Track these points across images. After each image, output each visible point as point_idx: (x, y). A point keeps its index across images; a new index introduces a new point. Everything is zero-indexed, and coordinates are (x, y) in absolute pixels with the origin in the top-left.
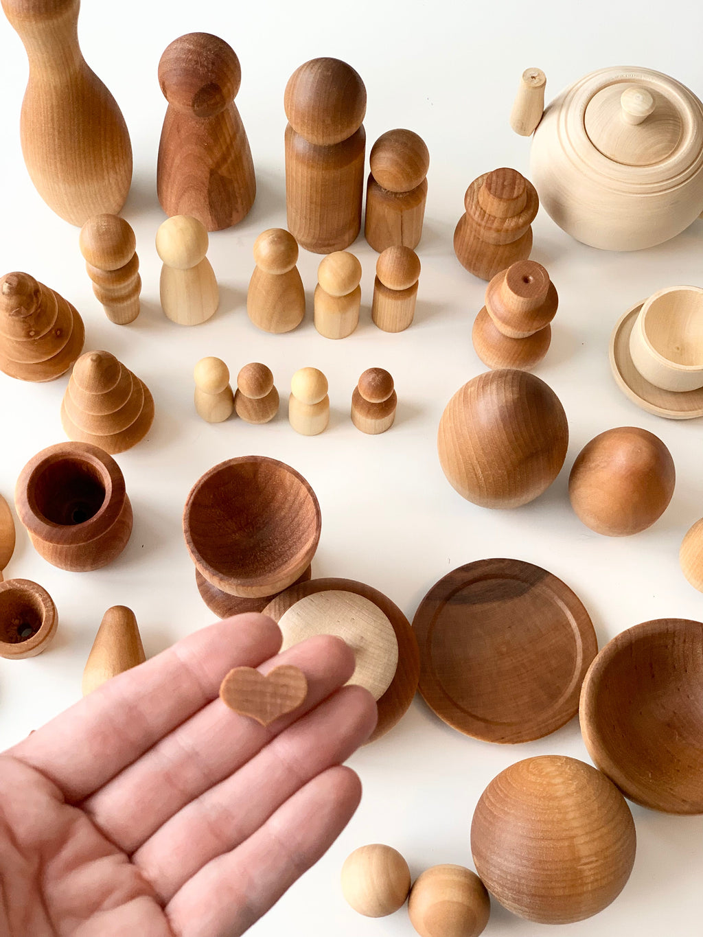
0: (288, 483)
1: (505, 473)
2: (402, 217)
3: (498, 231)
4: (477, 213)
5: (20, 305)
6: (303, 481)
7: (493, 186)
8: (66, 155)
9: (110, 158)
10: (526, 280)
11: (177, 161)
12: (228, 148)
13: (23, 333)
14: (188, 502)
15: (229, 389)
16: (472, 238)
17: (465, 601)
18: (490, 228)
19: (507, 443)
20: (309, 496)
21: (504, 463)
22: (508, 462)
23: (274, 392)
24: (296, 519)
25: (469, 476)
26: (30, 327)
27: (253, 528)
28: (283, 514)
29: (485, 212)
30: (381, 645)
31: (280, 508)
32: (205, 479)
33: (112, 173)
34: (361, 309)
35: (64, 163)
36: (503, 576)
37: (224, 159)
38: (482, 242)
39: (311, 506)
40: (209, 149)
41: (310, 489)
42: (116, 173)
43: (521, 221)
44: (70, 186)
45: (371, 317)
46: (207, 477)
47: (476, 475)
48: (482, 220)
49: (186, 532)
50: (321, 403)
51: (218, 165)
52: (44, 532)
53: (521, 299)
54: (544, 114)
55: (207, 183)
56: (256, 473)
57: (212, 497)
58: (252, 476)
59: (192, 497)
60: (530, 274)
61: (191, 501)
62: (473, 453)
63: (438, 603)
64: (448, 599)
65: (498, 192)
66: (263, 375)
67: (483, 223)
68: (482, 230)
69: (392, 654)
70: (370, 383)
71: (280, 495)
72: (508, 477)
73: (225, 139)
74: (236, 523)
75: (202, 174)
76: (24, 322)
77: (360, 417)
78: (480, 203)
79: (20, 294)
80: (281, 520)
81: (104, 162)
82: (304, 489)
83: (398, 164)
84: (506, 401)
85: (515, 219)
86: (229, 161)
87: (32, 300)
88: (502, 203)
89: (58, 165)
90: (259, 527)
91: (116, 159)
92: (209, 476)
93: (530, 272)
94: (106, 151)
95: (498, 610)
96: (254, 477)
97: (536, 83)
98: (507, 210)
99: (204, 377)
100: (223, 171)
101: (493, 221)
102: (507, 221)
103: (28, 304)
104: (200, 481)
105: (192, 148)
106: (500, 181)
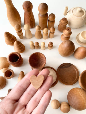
0: (42, 55)
2: (52, 25)
5: (7, 35)
6: (44, 55)
10: (69, 30)
12: (32, 17)
13: (8, 39)
15: (34, 45)
17: (63, 68)
23: (39, 45)
24: (43, 60)
30: (54, 75)
31: (41, 59)
34: (48, 36)
35: (12, 19)
36: (67, 65)
38: (61, 27)
39: (45, 58)
40: (30, 17)
41: (44, 56)
45: (49, 37)
49: (29, 62)
50: (44, 46)
51: (31, 19)
54: (67, 13)
57: (32, 58)
58: (37, 55)
64: (61, 68)
66: (38, 43)
71: (41, 57)
72: (68, 53)
74: (35, 61)
75: (29, 20)
77: (49, 48)
78: (61, 22)
83: (52, 17)
90: (38, 61)
92: (32, 55)
94: (17, 18)
95: (67, 69)
97: (67, 8)
98: (65, 22)
99: (30, 44)
101: (63, 24)
105: (28, 17)
106: (64, 19)
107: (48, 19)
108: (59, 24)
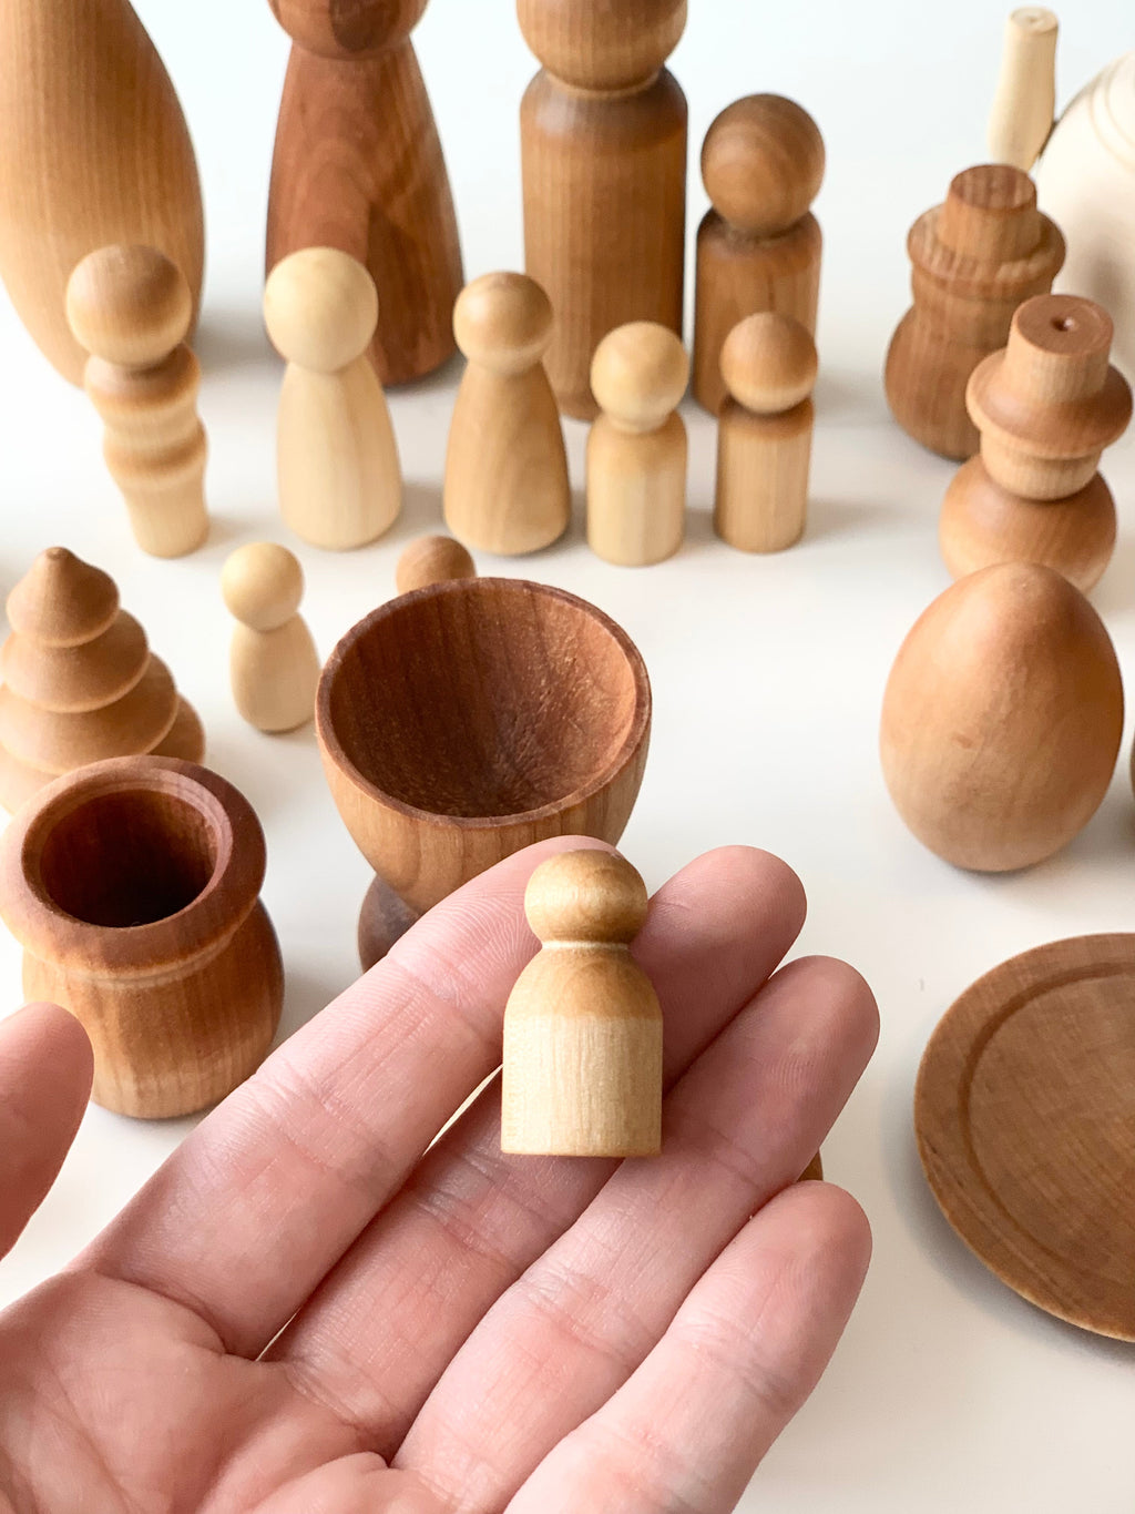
2: (771, 298)
3: (986, 289)
4: (937, 258)
7: (968, 190)
9: (154, 178)
10: (1060, 326)
11: (301, 191)
12: (406, 155)
16: (926, 343)
18: (968, 284)
29: (953, 256)
35: (55, 172)
37: (399, 180)
38: (951, 343)
40: (367, 148)
43: (1034, 266)
48: (949, 267)
51: (387, 195)
53: (1052, 357)
54: (1054, 125)
55: (361, 235)
60: (1069, 316)
65: (981, 198)
67: (951, 276)
68: (950, 302)
73: (400, 130)
75: (354, 217)
78: (942, 237)
81: (141, 182)
83: (760, 143)
85: (1021, 265)
86: (410, 189)
88: (990, 219)
89: (45, 180)
91: (167, 187)
93: (1066, 311)
97: (1038, 26)
98: (1003, 239)
100: (397, 211)
101: (974, 269)
102: (1003, 267)
105: (332, 147)
106: (982, 183)
107: (697, 205)
108: (905, 301)
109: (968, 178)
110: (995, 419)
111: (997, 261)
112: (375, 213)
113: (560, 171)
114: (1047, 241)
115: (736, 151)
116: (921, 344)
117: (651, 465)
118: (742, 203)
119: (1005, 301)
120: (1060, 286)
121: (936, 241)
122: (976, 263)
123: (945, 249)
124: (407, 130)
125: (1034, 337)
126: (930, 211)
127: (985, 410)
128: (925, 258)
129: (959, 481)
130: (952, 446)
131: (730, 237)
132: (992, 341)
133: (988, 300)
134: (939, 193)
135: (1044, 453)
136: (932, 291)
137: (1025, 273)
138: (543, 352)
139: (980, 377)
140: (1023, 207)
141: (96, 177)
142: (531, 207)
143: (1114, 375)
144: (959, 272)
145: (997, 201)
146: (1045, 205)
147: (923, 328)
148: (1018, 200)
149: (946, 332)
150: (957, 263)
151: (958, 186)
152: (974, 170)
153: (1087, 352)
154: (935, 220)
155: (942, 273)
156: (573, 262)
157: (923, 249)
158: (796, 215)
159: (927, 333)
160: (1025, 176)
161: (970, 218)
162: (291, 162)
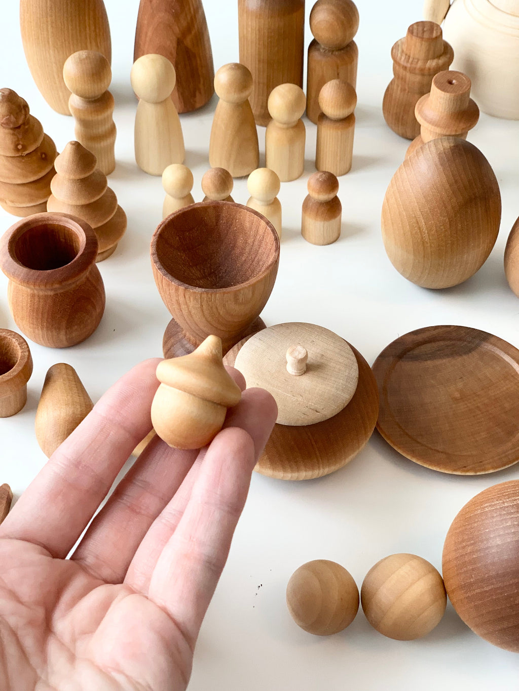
0: (247, 225)
1: (447, 220)
2: (338, 74)
3: (422, 72)
4: (403, 58)
7: (415, 31)
8: (56, 16)
9: (93, 28)
10: (450, 83)
11: (149, 34)
12: (192, 19)
13: (12, 146)
14: (156, 233)
16: (399, 92)
17: (416, 358)
18: (415, 68)
19: (447, 186)
20: (268, 228)
21: (446, 208)
22: (449, 207)
24: (256, 259)
25: (414, 232)
26: (18, 140)
27: (216, 277)
28: (244, 259)
29: (409, 57)
30: (341, 360)
31: (242, 254)
32: (171, 218)
33: (94, 44)
35: (54, 25)
36: (450, 339)
37: (189, 29)
38: (409, 92)
39: (271, 237)
40: (176, 16)
42: (98, 47)
43: (441, 61)
44: (58, 52)
46: (173, 216)
47: (419, 228)
48: (408, 62)
49: (153, 254)
51: (184, 35)
52: (22, 274)
53: (448, 95)
56: (218, 217)
57: (177, 238)
58: (215, 224)
59: (160, 230)
60: (454, 79)
61: (158, 232)
62: (416, 204)
63: (391, 359)
64: (400, 357)
65: (420, 35)
67: (409, 65)
68: (408, 75)
69: (353, 370)
70: (318, 180)
71: (240, 241)
72: (450, 225)
73: (190, 9)
74: (200, 271)
75: (171, 44)
76: (13, 134)
77: (311, 224)
78: (405, 50)
79: (11, 102)
80: (242, 265)
81: (88, 30)
82: (263, 223)
83: (333, 13)
84: (444, 149)
85: (436, 61)
86: (193, 33)
87: (21, 111)
88: (423, 43)
89: (49, 27)
90: (222, 276)
91: (97, 31)
92: (175, 215)
93: (453, 77)
94: (89, 19)
95: (449, 366)
96: (217, 223)
98: (428, 50)
100: (188, 42)
101: (417, 62)
102: (429, 62)
103: (17, 114)
104: (167, 219)
105: (162, 16)
106: (420, 29)
107: (308, 38)
108: (391, 76)
109: (415, 27)
110: (425, 120)
111: (426, 60)
112: (179, 42)
113: (253, 24)
114: (447, 51)
115: (323, 16)
116: (397, 93)
117: (291, 141)
118: (325, 36)
119: (430, 75)
120: (451, 68)
121: (403, 51)
122: (418, 60)
123: (406, 55)
124: (192, 9)
125: (440, 87)
126: (401, 40)
127: (422, 117)
128: (398, 58)
129: (412, 146)
130: (409, 135)
131: (321, 50)
132: (424, 90)
133: (423, 75)
134: (403, 33)
135: (445, 132)
136: (402, 72)
137: (437, 64)
138: (248, 96)
139: (420, 104)
140: (436, 38)
141: (70, 27)
142: (242, 39)
143: (472, 102)
144: (412, 63)
145: (426, 35)
146: (445, 37)
147: (398, 86)
148: (434, 35)
149: (407, 88)
150: (411, 60)
151: (411, 30)
152: (417, 23)
153: (461, 92)
154: (402, 43)
155: (405, 64)
156: (259, 61)
157: (397, 55)
158: (347, 42)
159: (399, 88)
160: (438, 26)
161: (415, 41)
162: (146, 22)
